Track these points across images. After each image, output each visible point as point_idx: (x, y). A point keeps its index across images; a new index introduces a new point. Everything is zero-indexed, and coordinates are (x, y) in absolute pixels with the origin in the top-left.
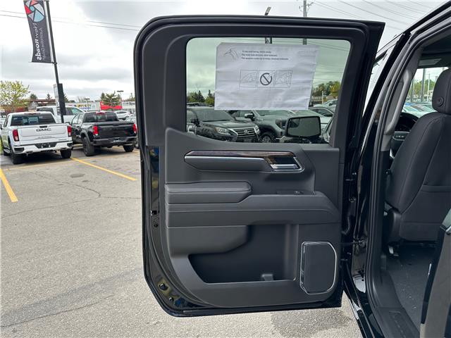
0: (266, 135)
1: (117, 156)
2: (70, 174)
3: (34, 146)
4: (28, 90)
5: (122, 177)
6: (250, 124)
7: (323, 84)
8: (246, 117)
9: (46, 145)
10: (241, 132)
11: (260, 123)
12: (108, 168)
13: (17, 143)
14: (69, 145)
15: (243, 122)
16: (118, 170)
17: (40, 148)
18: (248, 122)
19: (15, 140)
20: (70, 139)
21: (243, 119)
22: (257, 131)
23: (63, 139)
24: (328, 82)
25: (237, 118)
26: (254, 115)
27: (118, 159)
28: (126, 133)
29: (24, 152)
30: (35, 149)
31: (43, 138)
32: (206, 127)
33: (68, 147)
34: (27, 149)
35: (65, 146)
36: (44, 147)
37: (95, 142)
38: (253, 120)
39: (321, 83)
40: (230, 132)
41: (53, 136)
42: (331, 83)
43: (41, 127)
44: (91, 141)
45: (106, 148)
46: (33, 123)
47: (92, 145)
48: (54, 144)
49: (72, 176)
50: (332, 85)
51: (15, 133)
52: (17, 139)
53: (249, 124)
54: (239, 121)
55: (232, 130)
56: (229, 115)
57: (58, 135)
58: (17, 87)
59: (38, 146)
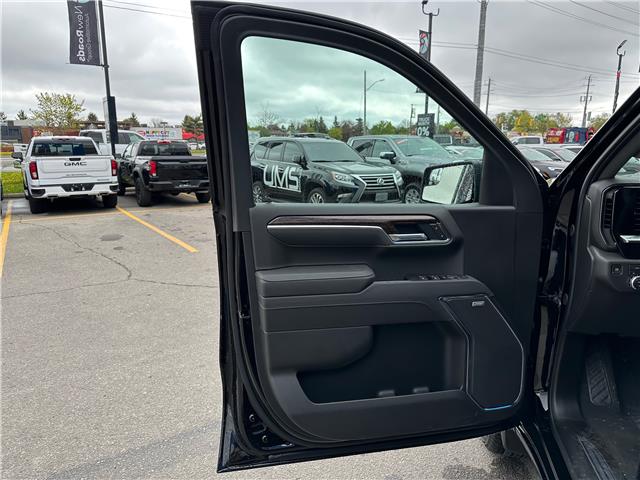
0: (413, 187)
1: (182, 209)
2: (101, 235)
3: (60, 187)
4: (82, 108)
5: (177, 245)
6: (388, 168)
7: (503, 114)
8: (382, 158)
9: (78, 187)
10: (371, 181)
11: (404, 167)
12: (162, 228)
13: (35, 182)
14: (112, 188)
15: (377, 164)
16: (175, 231)
17: (70, 190)
18: (385, 165)
19: (33, 178)
20: (115, 179)
21: (379, 160)
22: (398, 180)
23: (104, 179)
24: (511, 110)
25: (368, 159)
26: (395, 156)
27: (183, 214)
28: (201, 174)
29: (45, 195)
30: (61, 192)
31: (73, 176)
32: (318, 172)
33: (111, 192)
34: (49, 192)
35: (106, 189)
36: (76, 190)
37: (152, 186)
38: (393, 162)
39: (500, 112)
40: (355, 180)
41: (88, 174)
42: (515, 113)
43: (71, 159)
44: (147, 184)
45: (170, 196)
46: (65, 153)
47: (147, 190)
48: (89, 186)
49: (104, 239)
50: (518, 115)
51: (33, 167)
52: (35, 176)
53: (386, 168)
54: (371, 163)
55: (357, 176)
56: (356, 153)
57: (97, 172)
58: (67, 102)
59: (67, 187)
